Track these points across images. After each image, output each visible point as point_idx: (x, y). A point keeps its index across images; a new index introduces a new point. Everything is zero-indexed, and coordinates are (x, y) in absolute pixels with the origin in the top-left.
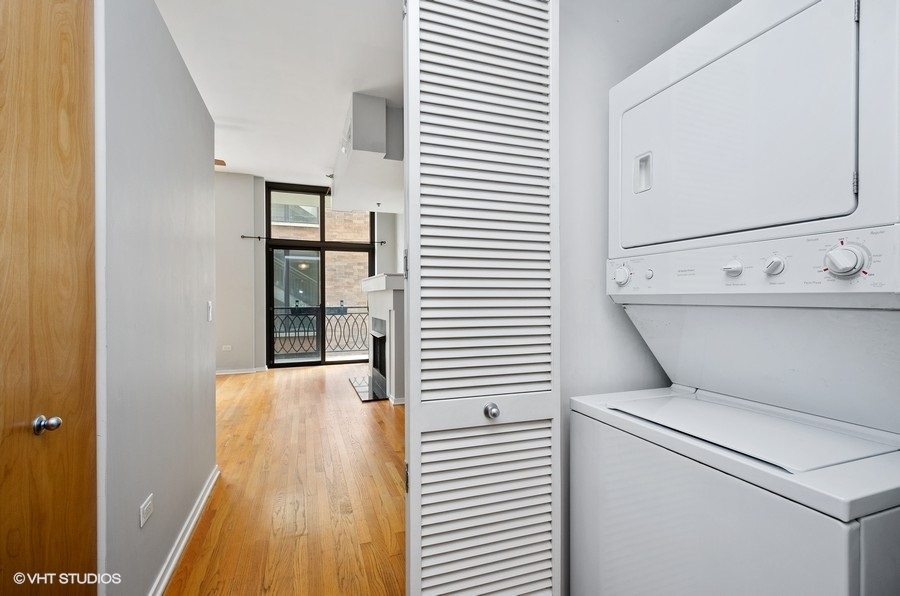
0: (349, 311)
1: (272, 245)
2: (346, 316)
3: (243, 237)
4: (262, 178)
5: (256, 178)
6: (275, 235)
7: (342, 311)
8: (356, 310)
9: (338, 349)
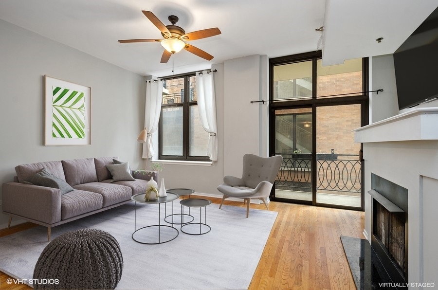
0: (339, 158)
1: (274, 107)
2: (337, 162)
3: (252, 102)
4: (266, 56)
5: (261, 57)
6: (276, 99)
7: (332, 158)
8: (346, 158)
9: (329, 188)
